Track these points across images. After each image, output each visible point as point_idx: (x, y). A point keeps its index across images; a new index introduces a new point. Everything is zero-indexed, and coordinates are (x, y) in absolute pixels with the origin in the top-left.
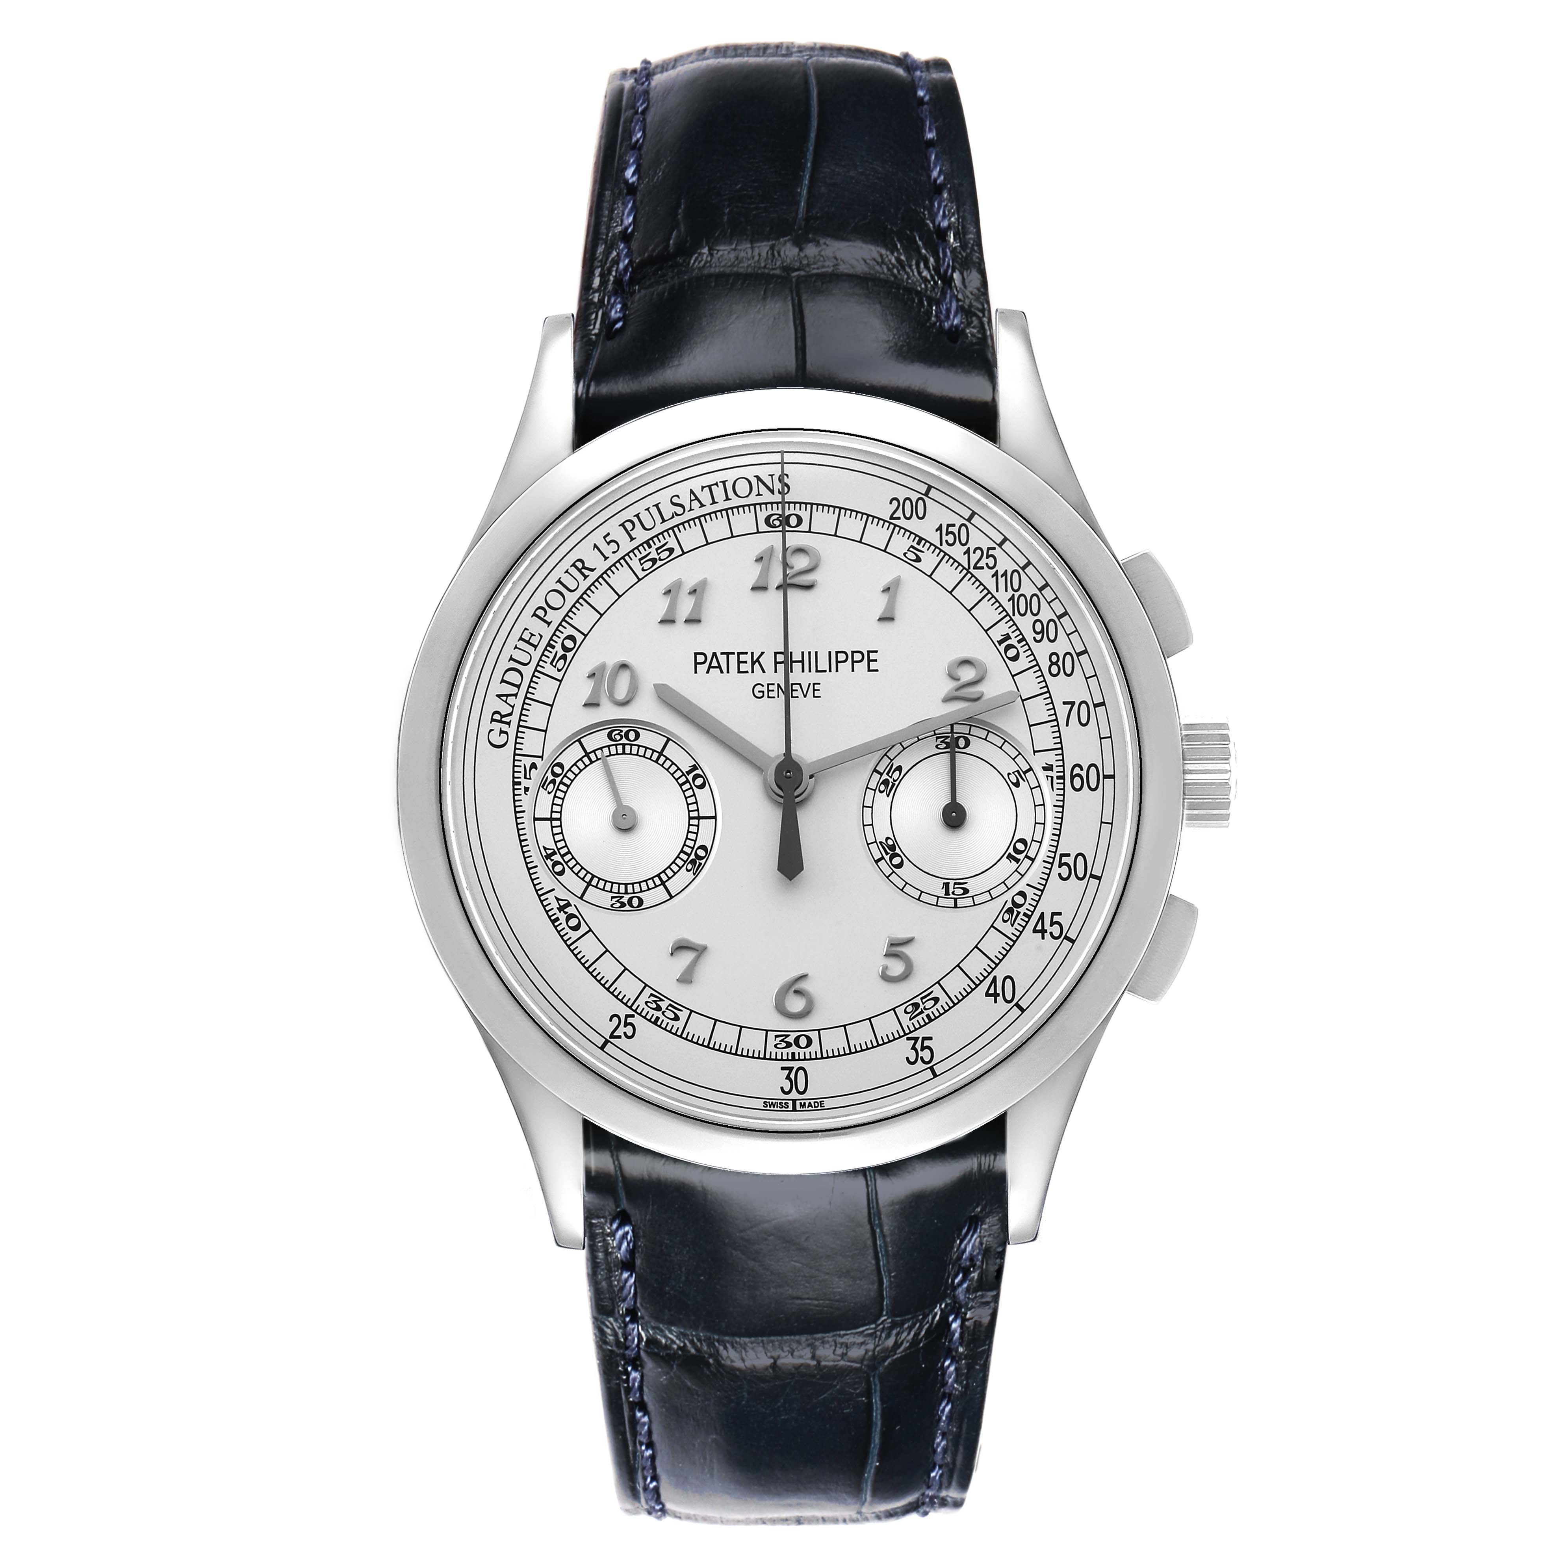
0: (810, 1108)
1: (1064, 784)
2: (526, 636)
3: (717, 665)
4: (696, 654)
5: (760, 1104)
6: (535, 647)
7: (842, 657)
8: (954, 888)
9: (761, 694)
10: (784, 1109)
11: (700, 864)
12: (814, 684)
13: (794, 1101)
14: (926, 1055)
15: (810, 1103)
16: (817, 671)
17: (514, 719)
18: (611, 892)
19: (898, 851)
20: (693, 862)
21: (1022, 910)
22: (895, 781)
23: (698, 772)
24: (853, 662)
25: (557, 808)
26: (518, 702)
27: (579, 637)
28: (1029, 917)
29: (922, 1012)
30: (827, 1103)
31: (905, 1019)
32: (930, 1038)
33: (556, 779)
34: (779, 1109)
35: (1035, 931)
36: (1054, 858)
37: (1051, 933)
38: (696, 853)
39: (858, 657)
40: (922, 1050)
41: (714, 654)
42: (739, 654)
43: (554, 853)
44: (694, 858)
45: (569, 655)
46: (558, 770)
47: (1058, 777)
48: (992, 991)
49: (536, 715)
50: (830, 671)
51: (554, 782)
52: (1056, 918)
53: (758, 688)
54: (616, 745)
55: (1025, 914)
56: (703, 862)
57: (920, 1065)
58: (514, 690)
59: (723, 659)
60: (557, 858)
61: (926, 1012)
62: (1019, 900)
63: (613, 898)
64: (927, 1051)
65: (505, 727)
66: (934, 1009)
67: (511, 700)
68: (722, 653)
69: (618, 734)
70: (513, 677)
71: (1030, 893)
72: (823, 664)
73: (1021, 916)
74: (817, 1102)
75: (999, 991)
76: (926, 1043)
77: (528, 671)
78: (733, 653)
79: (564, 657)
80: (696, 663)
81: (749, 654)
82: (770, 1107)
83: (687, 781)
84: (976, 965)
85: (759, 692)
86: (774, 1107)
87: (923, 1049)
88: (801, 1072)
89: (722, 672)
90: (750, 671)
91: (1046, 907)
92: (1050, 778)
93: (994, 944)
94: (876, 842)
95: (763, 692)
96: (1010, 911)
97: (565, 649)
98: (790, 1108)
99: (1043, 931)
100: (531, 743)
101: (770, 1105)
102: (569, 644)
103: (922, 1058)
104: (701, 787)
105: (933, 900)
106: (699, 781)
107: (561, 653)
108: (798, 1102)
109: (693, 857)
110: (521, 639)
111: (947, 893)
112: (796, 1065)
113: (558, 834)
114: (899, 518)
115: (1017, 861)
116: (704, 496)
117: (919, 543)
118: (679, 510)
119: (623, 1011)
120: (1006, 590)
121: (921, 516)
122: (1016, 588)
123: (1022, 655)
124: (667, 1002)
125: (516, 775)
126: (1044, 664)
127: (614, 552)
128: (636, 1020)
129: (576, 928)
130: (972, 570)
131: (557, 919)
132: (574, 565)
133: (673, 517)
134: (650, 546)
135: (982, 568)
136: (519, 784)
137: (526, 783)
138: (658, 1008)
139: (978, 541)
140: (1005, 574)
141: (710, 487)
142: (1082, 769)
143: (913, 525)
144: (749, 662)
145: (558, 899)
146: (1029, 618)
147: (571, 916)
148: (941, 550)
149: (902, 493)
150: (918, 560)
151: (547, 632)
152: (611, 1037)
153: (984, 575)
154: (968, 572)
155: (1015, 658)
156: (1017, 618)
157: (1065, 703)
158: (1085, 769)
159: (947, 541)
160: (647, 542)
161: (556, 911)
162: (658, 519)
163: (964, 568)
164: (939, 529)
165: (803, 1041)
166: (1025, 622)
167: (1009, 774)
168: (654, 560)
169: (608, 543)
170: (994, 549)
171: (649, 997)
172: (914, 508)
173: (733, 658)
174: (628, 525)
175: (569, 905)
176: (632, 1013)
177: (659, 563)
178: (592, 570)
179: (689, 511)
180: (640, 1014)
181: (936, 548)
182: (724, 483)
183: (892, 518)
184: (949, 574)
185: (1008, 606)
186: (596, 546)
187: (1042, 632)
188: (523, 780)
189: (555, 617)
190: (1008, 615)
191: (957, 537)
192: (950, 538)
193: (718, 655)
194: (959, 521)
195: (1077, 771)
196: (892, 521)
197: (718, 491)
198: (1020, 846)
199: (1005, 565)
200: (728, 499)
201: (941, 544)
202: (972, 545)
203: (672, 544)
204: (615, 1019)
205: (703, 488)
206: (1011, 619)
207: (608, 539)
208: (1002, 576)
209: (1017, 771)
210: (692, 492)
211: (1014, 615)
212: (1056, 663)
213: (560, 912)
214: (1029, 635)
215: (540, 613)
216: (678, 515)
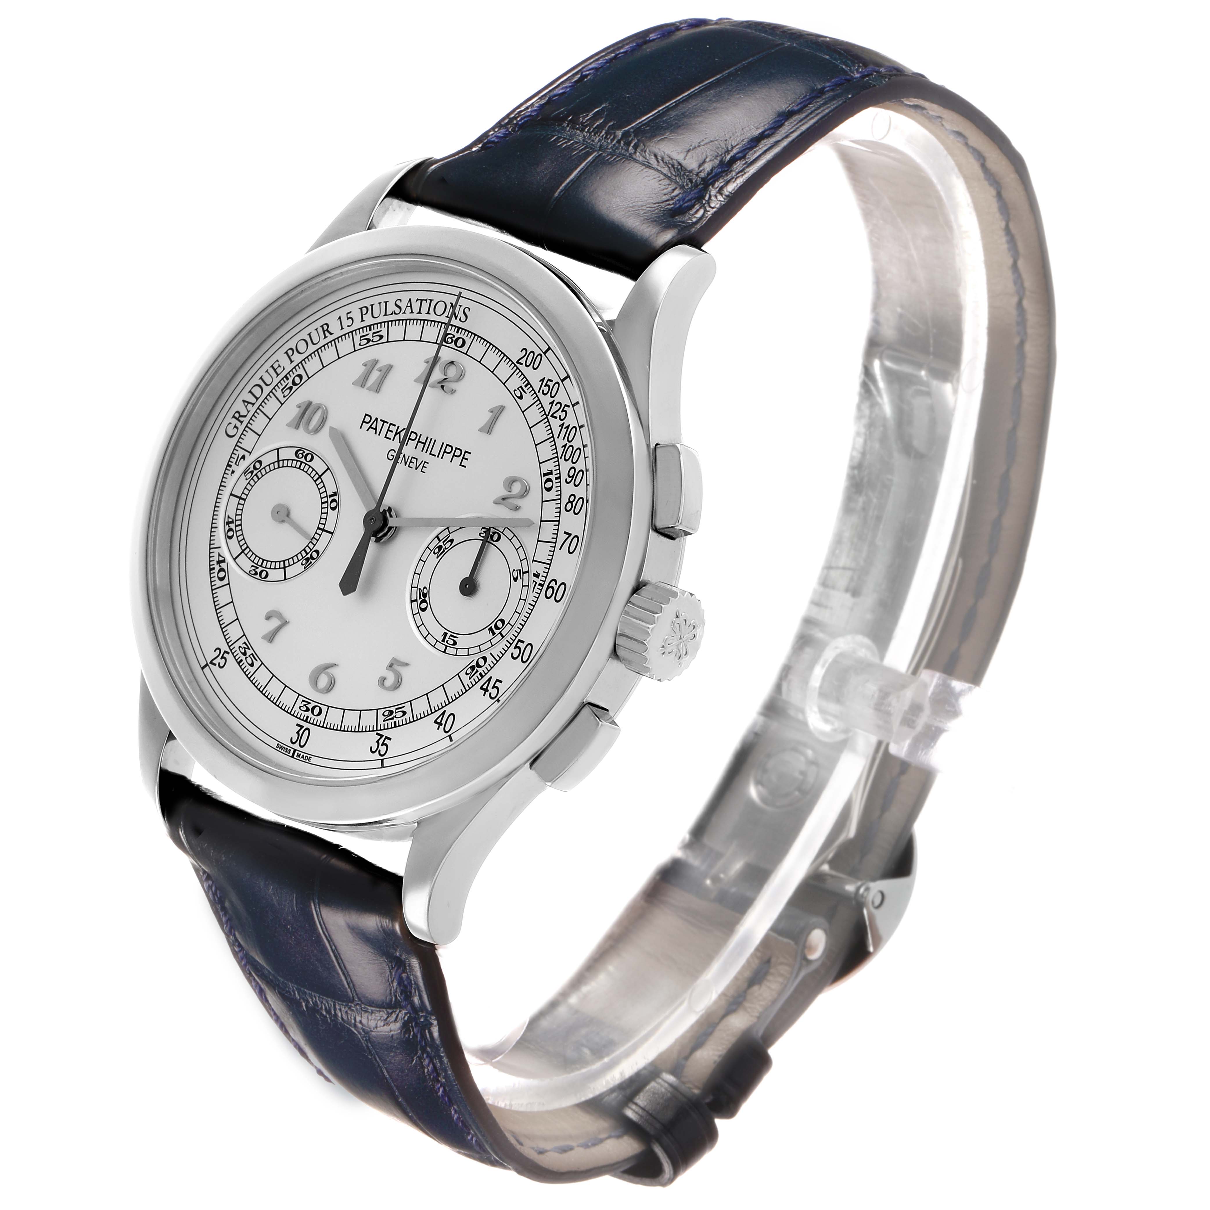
0: (302, 759)
1: (541, 590)
2: (276, 366)
3: (375, 427)
4: (366, 415)
5: (274, 744)
6: (278, 375)
7: (449, 449)
8: (449, 638)
9: (391, 458)
10: (287, 753)
11: (311, 562)
12: (425, 462)
13: (295, 750)
14: (383, 749)
15: (303, 756)
16: (430, 454)
17: (246, 420)
18: (253, 562)
19: (427, 599)
20: (307, 560)
21: (480, 670)
22: (446, 548)
23: (336, 498)
24: (454, 455)
25: (246, 492)
26: (252, 409)
27: (305, 378)
28: (482, 676)
29: (392, 719)
30: (313, 760)
31: (381, 718)
32: (390, 739)
33: (255, 471)
34: (284, 752)
35: (482, 688)
36: (514, 641)
37: (490, 694)
38: (311, 555)
39: (458, 453)
40: (382, 745)
41: (376, 419)
42: (391, 424)
43: (232, 522)
44: (309, 557)
45: (295, 388)
46: (257, 465)
47: (540, 585)
48: (439, 721)
49: (259, 423)
50: (438, 457)
51: (252, 472)
52: (498, 684)
53: (392, 453)
54: (297, 461)
55: (480, 674)
56: (313, 561)
57: (376, 756)
58: (253, 400)
59: (380, 424)
60: (232, 526)
61: (395, 719)
62: (481, 662)
63: (253, 566)
64: (385, 747)
65: (238, 424)
66: (400, 719)
67: (250, 406)
68: (381, 420)
69: (302, 454)
70: (257, 391)
71: (490, 659)
72: (435, 451)
73: (478, 674)
74: (307, 757)
75: (443, 722)
76: (387, 741)
77: (266, 390)
78: (387, 423)
79: (291, 388)
80: (364, 422)
81: (397, 427)
82: (280, 749)
83: (327, 502)
84: (438, 698)
85: (392, 455)
86: (282, 750)
88: (307, 731)
89: (376, 433)
90: (392, 439)
91: (495, 674)
92: (534, 583)
93: (454, 688)
94: (417, 587)
95: (393, 456)
96: (473, 668)
97: (294, 383)
98: (291, 755)
99: (486, 690)
100: (249, 440)
101: (281, 747)
102: (297, 380)
103: (380, 751)
104: (333, 509)
105: (433, 642)
106: (334, 505)
107: (290, 385)
108: (297, 752)
109: (309, 556)
110: (272, 366)
111: (443, 641)
112: (306, 725)
113: (240, 510)
114: (522, 364)
115: (494, 633)
116: (416, 306)
117: (526, 386)
118: (397, 310)
119: (224, 648)
120: (563, 439)
121: (535, 367)
122: (570, 440)
123: (554, 489)
124: (251, 652)
125: (231, 460)
126: (565, 500)
127: (348, 326)
128: (229, 657)
129: (221, 579)
130: (549, 417)
131: (214, 569)
132: (322, 326)
133: (392, 314)
134: (370, 330)
135: (556, 418)
136: (230, 466)
137: (234, 467)
138: (244, 654)
139: (562, 397)
140: (567, 427)
141: (422, 300)
142: (556, 584)
143: (528, 372)
144: (394, 433)
145: (219, 555)
146: (569, 464)
147: (222, 570)
148: (537, 396)
149: (531, 347)
150: (521, 397)
151: (289, 367)
152: (210, 663)
153: (555, 424)
154: (547, 418)
155: (549, 489)
156: (562, 461)
157: (565, 533)
158: (558, 585)
159: (543, 391)
160: (370, 326)
161: (215, 562)
162: (383, 313)
163: (545, 414)
164: (542, 380)
165: (316, 711)
166: (565, 466)
167: (514, 570)
168: (369, 340)
169: (348, 319)
170: (569, 406)
171: (243, 644)
172: (534, 360)
173: (386, 426)
174: (364, 310)
175: (224, 561)
176: (229, 651)
177: (371, 343)
178: (331, 334)
179: (403, 313)
180: (233, 654)
181: (535, 393)
182: (431, 301)
183: (518, 362)
184: (535, 415)
185: (560, 451)
186: (340, 318)
187: (573, 477)
188: (233, 464)
189: (297, 358)
190: (557, 457)
191: (550, 390)
192: (546, 389)
193: (379, 420)
194: (556, 379)
195: (553, 584)
196: (517, 364)
197: (425, 305)
198: (500, 624)
199: (570, 421)
200: (428, 313)
201: (539, 392)
202: (557, 399)
203: (384, 333)
204: (218, 651)
205: (418, 300)
206: (558, 461)
207: (349, 316)
208: (565, 428)
209: (520, 570)
210: (410, 300)
211: (561, 458)
212: (572, 502)
213: (217, 564)
214: (564, 476)
215: (290, 352)
216: (395, 314)
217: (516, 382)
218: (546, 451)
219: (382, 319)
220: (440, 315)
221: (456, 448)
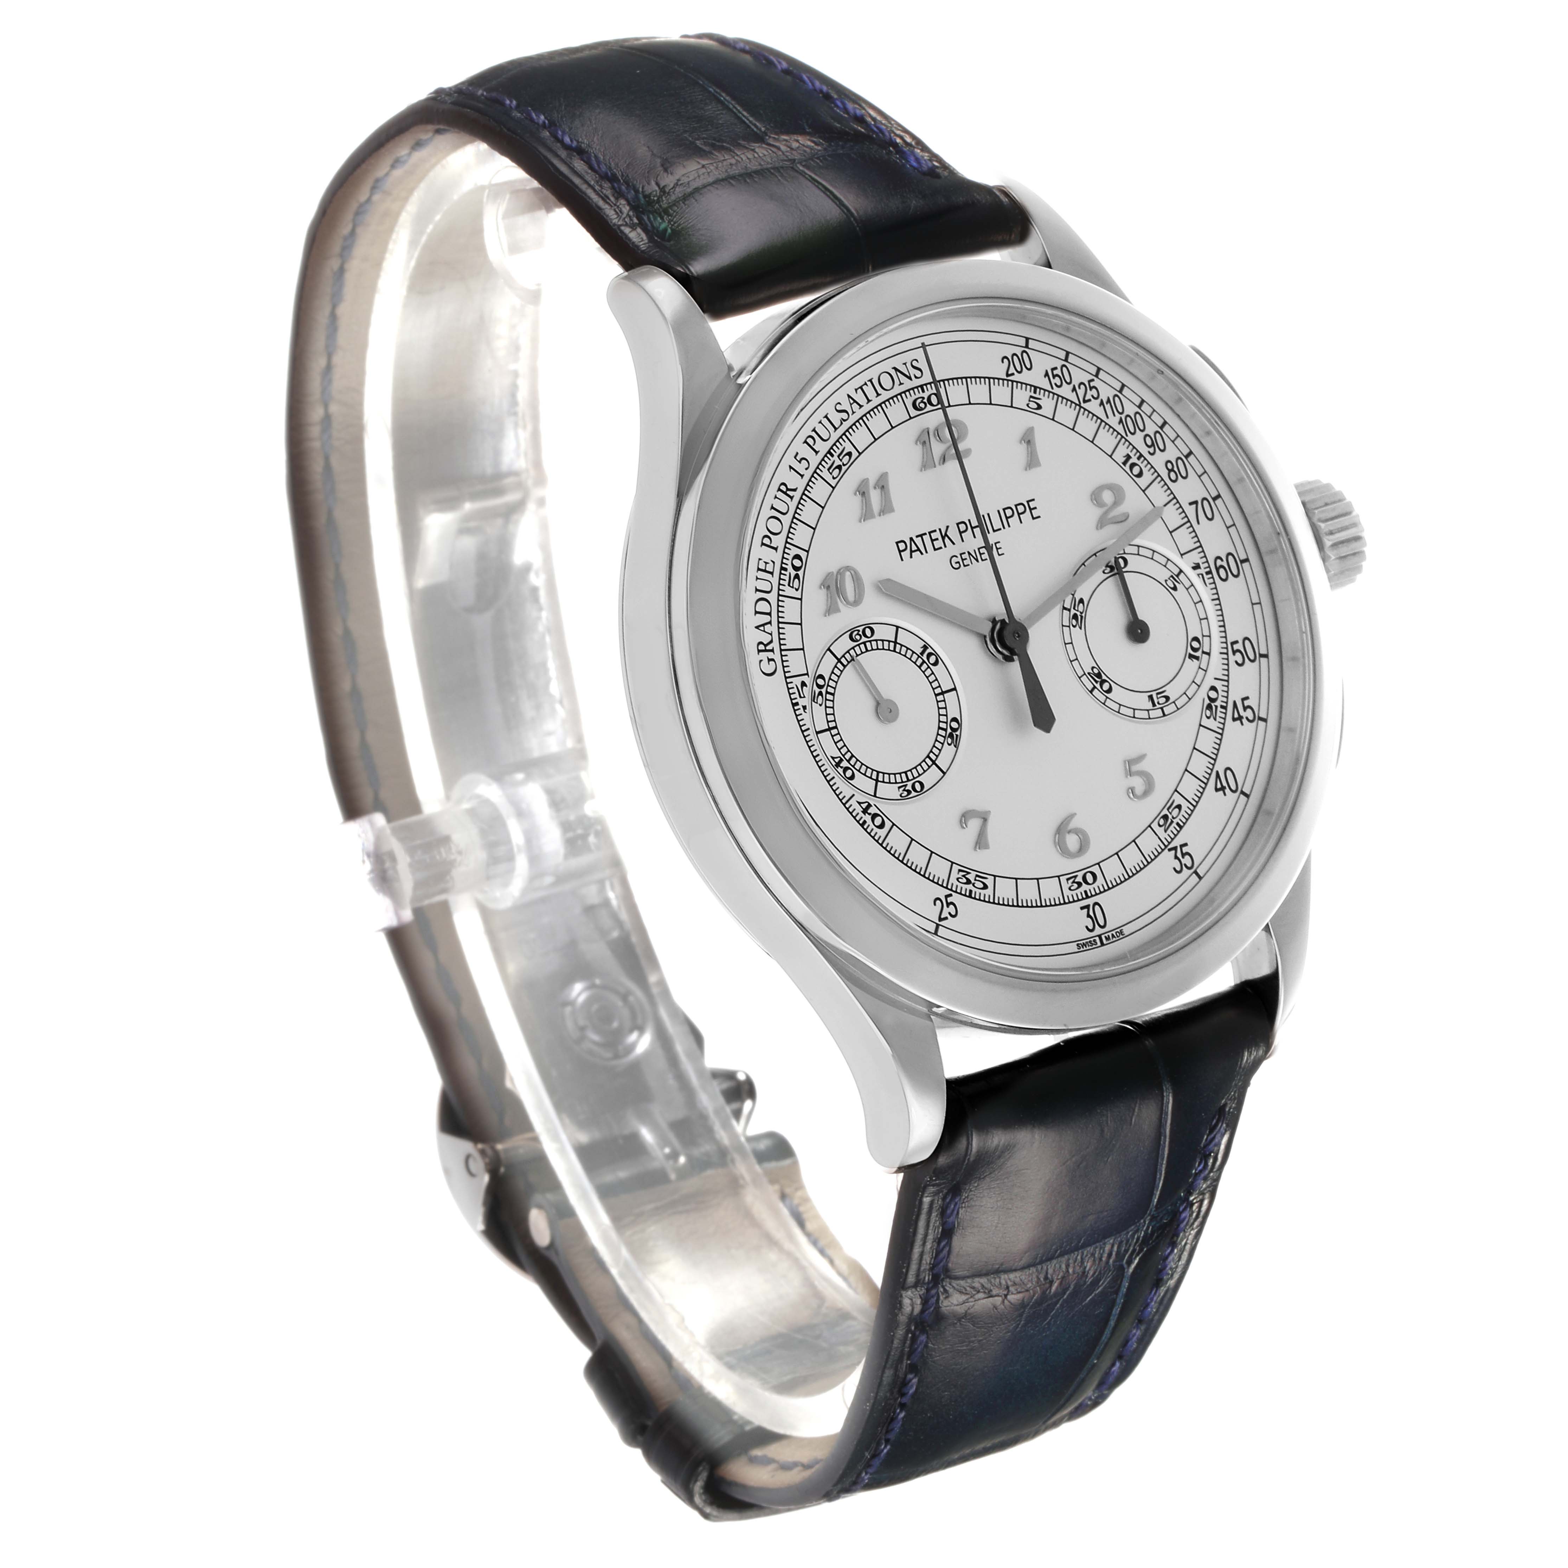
0: (1114, 939)
1: (1213, 577)
2: (762, 566)
3: (916, 548)
4: (897, 543)
5: (1073, 947)
6: (772, 573)
7: (1009, 513)
8: (1158, 698)
9: (957, 566)
10: (1094, 946)
11: (957, 735)
12: (996, 544)
13: (1100, 936)
14: (1187, 860)
15: (1113, 935)
16: (994, 531)
17: (775, 645)
18: (896, 783)
19: (1104, 677)
20: (951, 736)
21: (1218, 703)
22: (1081, 613)
23: (929, 650)
24: (1019, 514)
25: (831, 718)
26: (773, 628)
27: (803, 554)
28: (1225, 708)
29: (1172, 822)
30: (1126, 930)
31: (1160, 831)
32: (1186, 845)
33: (822, 690)
34: (1090, 947)
35: (1234, 719)
36: (1227, 648)
37: (1247, 718)
38: (951, 727)
39: (1021, 509)
40: (1183, 857)
41: (911, 539)
42: (930, 533)
43: (841, 760)
44: (951, 731)
45: (800, 573)
46: (820, 682)
47: (1207, 573)
48: (1219, 786)
49: (792, 636)
50: (1004, 528)
51: (820, 694)
52: (1246, 703)
53: (954, 560)
54: (859, 645)
55: (1222, 707)
56: (958, 733)
57: (1186, 872)
58: (766, 619)
59: (918, 541)
60: (845, 764)
61: (1175, 821)
62: (1213, 694)
63: (899, 788)
64: (1187, 857)
65: (770, 655)
66: (1180, 817)
67: (768, 628)
68: (917, 536)
69: (858, 634)
70: (763, 607)
71: (1218, 685)
72: (997, 524)
73: (1219, 709)
74: (1118, 932)
75: (1225, 784)
76: (1185, 850)
77: (772, 597)
78: (925, 534)
79: (797, 576)
80: (900, 551)
81: (938, 531)
82: (1083, 948)
83: (924, 662)
84: (1200, 765)
85: (956, 563)
86: (1086, 947)
87: (1183, 855)
88: (1097, 907)
89: (922, 553)
90: (943, 547)
91: (1235, 695)
92: (1201, 576)
93: (1207, 742)
94: (1085, 674)
95: (958, 562)
96: (1209, 707)
97: (796, 569)
98: (1099, 944)
99: (1240, 718)
100: (795, 662)
101: (1083, 945)
102: (797, 563)
103: (1185, 865)
104: (936, 664)
105: (1145, 714)
106: (933, 659)
107: (793, 573)
108: (1103, 937)
109: (949, 731)
110: (759, 569)
111: (1154, 705)
112: (1090, 901)
113: (839, 742)
114: (1013, 374)
115: (1197, 658)
116: (860, 397)
117: (1035, 392)
118: (844, 416)
119: (942, 893)
120: (1114, 415)
121: (1029, 367)
122: (1120, 411)
123: (1145, 470)
124: (974, 874)
125: (793, 696)
126: (1164, 473)
127: (806, 469)
128: (955, 898)
129: (882, 826)
130: (1082, 405)
131: (865, 822)
132: (779, 490)
133: (842, 423)
134: (832, 455)
135: (1089, 400)
136: (797, 704)
137: (802, 702)
138: (968, 882)
139: (1079, 377)
140: (1109, 401)
141: (861, 388)
142: (1222, 560)
143: (1025, 377)
144: (940, 538)
145: (860, 803)
146: (1140, 435)
147: (874, 816)
148: (1054, 394)
149: (1008, 351)
150: (1039, 407)
151: (777, 557)
152: (940, 920)
153: (1093, 406)
154: (1081, 407)
155: (1140, 475)
156: (1130, 438)
157: (1191, 504)
158: (1224, 559)
159: (1056, 384)
160: (829, 452)
161: (861, 814)
162: (831, 429)
163: (1076, 404)
164: (1047, 374)
165: (1089, 878)
166: (1137, 440)
167: (1166, 581)
168: (839, 467)
169: (800, 462)
170: (1093, 380)
171: (958, 873)
172: (1022, 362)
173: (927, 538)
174: (810, 441)
175: (869, 806)
176: (951, 892)
177: (844, 468)
178: (795, 490)
179: (852, 414)
180: (956, 892)
181: (1049, 392)
182: (871, 381)
183: (1008, 375)
184: (1066, 414)
185: (1120, 429)
186: (791, 467)
187: (1153, 445)
188: (799, 700)
189: (778, 541)
190: (1122, 437)
191: (1062, 378)
192: (1057, 381)
193: (915, 538)
194: (1059, 363)
195: (1219, 563)
196: (1009, 378)
197: (869, 390)
198: (1195, 644)
199: (1106, 393)
200: (878, 395)
201: (1052, 388)
202: (1076, 382)
203: (849, 448)
204: (938, 902)
205: (856, 390)
206: (1126, 440)
207: (798, 458)
208: (1107, 403)
209: (1172, 576)
210: (849, 396)
211: (1127, 435)
212: (1172, 470)
213: (865, 815)
214: (1144, 450)
215: (767, 541)
216: (845, 420)
217: (1022, 397)
218: (1107, 440)
219: (835, 436)
220: (892, 388)
221: (1016, 506)
